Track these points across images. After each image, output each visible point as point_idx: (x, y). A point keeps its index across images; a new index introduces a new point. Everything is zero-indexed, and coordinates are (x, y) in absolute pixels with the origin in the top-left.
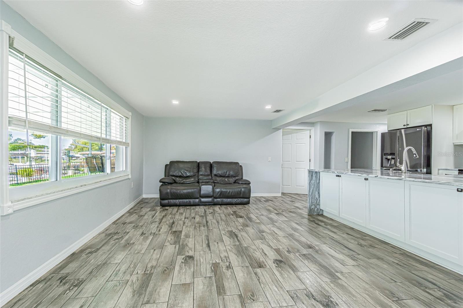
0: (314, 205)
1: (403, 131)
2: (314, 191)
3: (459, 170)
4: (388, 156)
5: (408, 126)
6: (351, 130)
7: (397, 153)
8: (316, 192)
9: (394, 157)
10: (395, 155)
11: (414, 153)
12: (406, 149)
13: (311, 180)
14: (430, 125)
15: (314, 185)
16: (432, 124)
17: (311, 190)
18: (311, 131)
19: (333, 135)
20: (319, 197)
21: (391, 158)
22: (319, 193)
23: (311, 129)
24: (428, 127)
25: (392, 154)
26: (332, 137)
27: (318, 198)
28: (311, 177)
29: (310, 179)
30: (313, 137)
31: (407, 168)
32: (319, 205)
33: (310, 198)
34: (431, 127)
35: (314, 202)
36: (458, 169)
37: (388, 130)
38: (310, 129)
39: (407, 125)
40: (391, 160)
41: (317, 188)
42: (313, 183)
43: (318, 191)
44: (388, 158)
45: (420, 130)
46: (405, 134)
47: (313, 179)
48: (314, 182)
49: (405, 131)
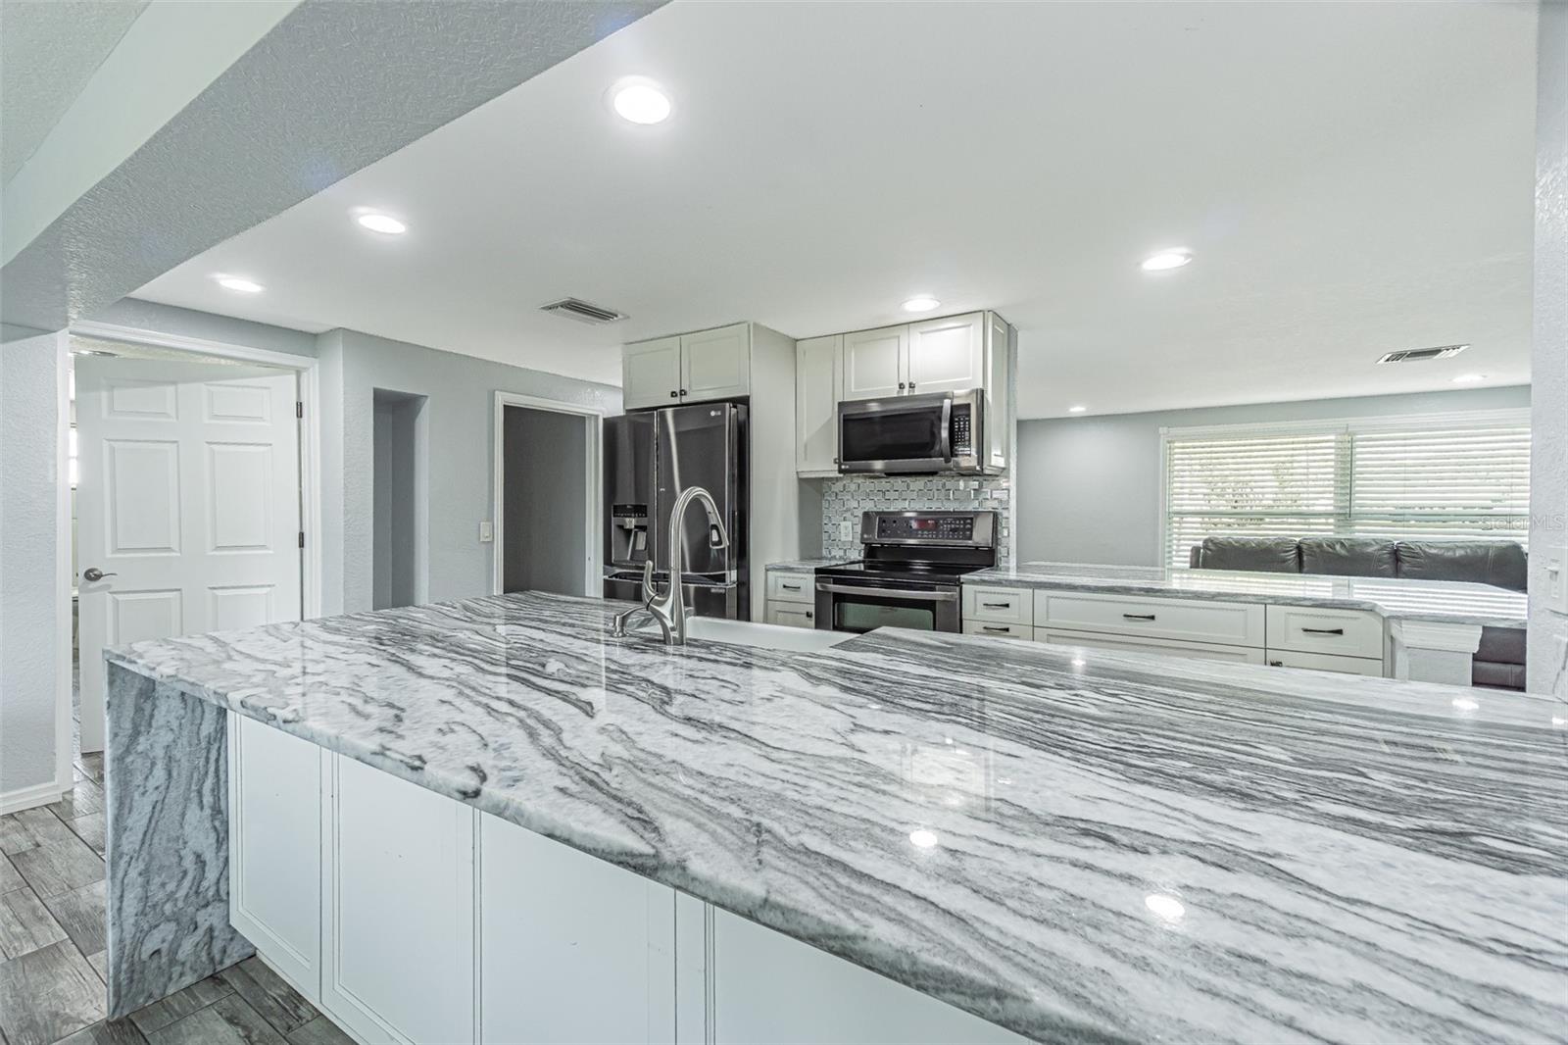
0: (175, 918)
1: (669, 413)
2: (172, 812)
3: (818, 571)
4: (627, 519)
5: (685, 400)
6: (502, 399)
7: (653, 505)
8: (193, 814)
9: (644, 521)
10: (646, 516)
11: (713, 522)
12: (683, 499)
13: (136, 734)
14: (745, 401)
15: (170, 759)
16: (749, 397)
17: (142, 806)
18: (304, 376)
19: (423, 410)
20: (222, 839)
21: (636, 527)
22: (219, 812)
23: (305, 369)
24: (739, 406)
25: (640, 510)
26: (417, 420)
27: (209, 856)
28: (139, 709)
29: (127, 725)
30: (312, 409)
31: (684, 569)
32: (222, 898)
33: (133, 874)
34: (746, 407)
35: (171, 897)
36: (814, 567)
37: (628, 411)
38: (299, 365)
39: (683, 393)
40: (636, 533)
41: (202, 782)
42: (159, 752)
43: (208, 799)
44: (628, 527)
45: (718, 416)
46: (678, 434)
47: (160, 719)
48: (170, 737)
49: (676, 416)
